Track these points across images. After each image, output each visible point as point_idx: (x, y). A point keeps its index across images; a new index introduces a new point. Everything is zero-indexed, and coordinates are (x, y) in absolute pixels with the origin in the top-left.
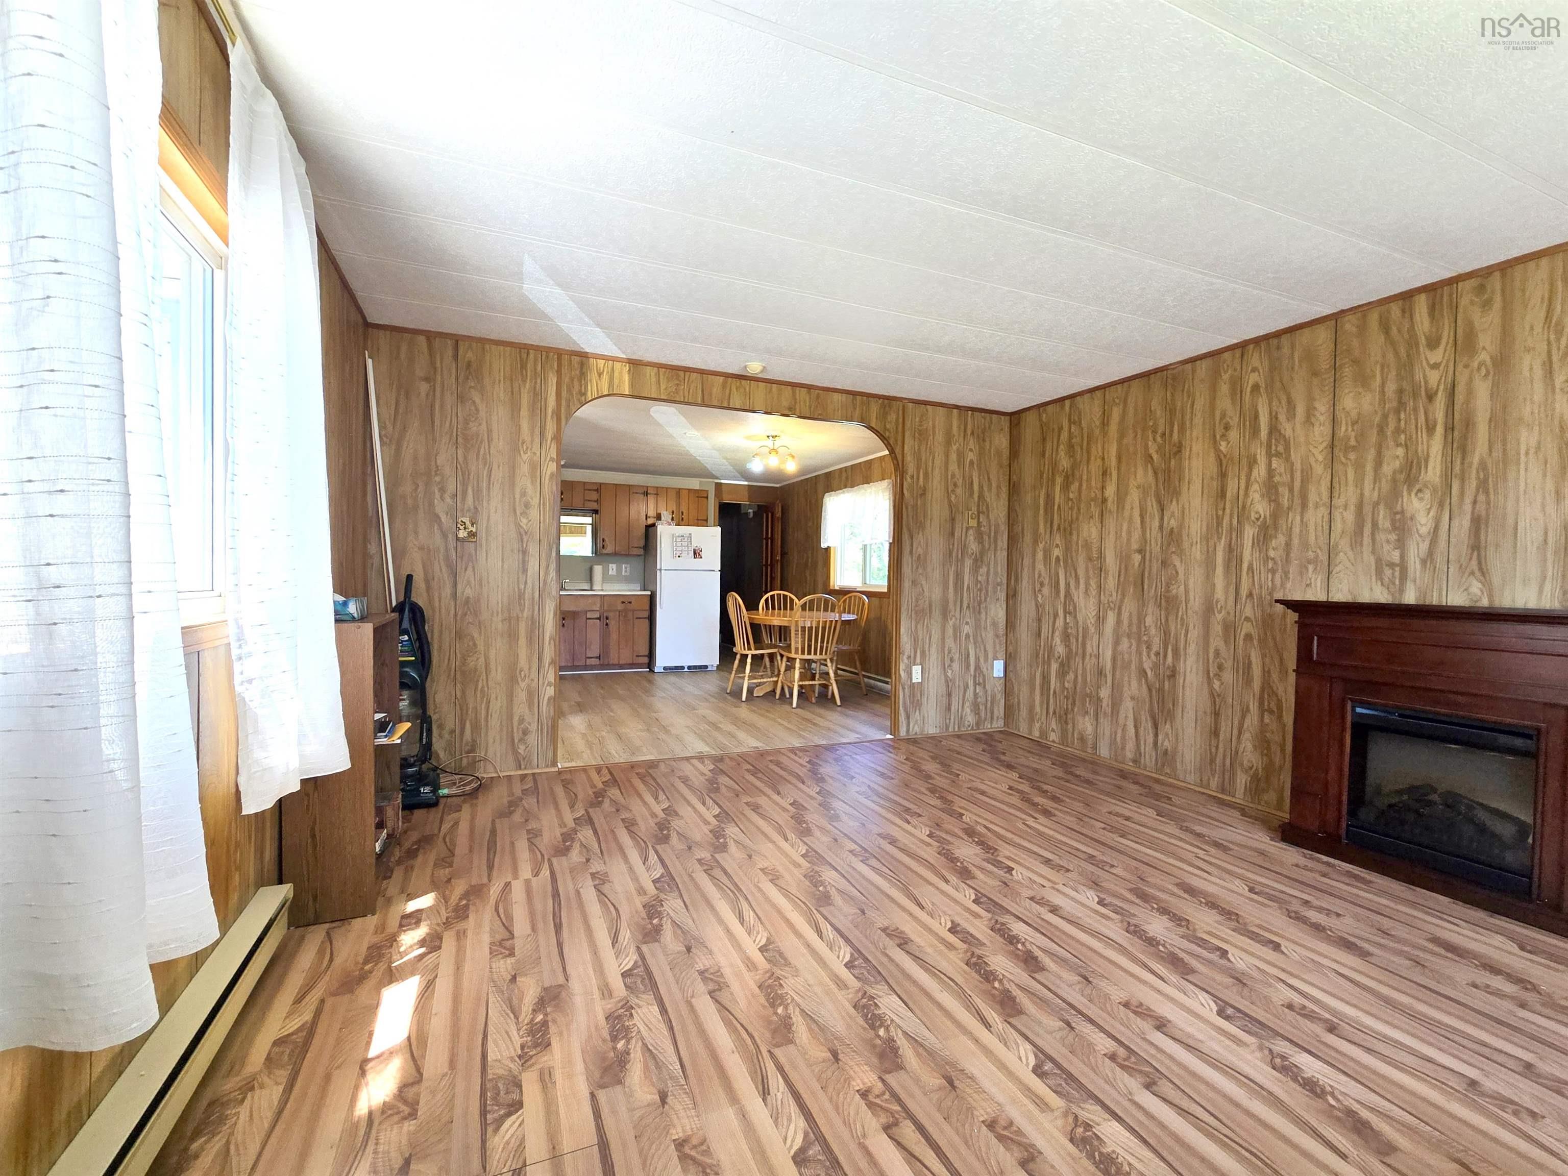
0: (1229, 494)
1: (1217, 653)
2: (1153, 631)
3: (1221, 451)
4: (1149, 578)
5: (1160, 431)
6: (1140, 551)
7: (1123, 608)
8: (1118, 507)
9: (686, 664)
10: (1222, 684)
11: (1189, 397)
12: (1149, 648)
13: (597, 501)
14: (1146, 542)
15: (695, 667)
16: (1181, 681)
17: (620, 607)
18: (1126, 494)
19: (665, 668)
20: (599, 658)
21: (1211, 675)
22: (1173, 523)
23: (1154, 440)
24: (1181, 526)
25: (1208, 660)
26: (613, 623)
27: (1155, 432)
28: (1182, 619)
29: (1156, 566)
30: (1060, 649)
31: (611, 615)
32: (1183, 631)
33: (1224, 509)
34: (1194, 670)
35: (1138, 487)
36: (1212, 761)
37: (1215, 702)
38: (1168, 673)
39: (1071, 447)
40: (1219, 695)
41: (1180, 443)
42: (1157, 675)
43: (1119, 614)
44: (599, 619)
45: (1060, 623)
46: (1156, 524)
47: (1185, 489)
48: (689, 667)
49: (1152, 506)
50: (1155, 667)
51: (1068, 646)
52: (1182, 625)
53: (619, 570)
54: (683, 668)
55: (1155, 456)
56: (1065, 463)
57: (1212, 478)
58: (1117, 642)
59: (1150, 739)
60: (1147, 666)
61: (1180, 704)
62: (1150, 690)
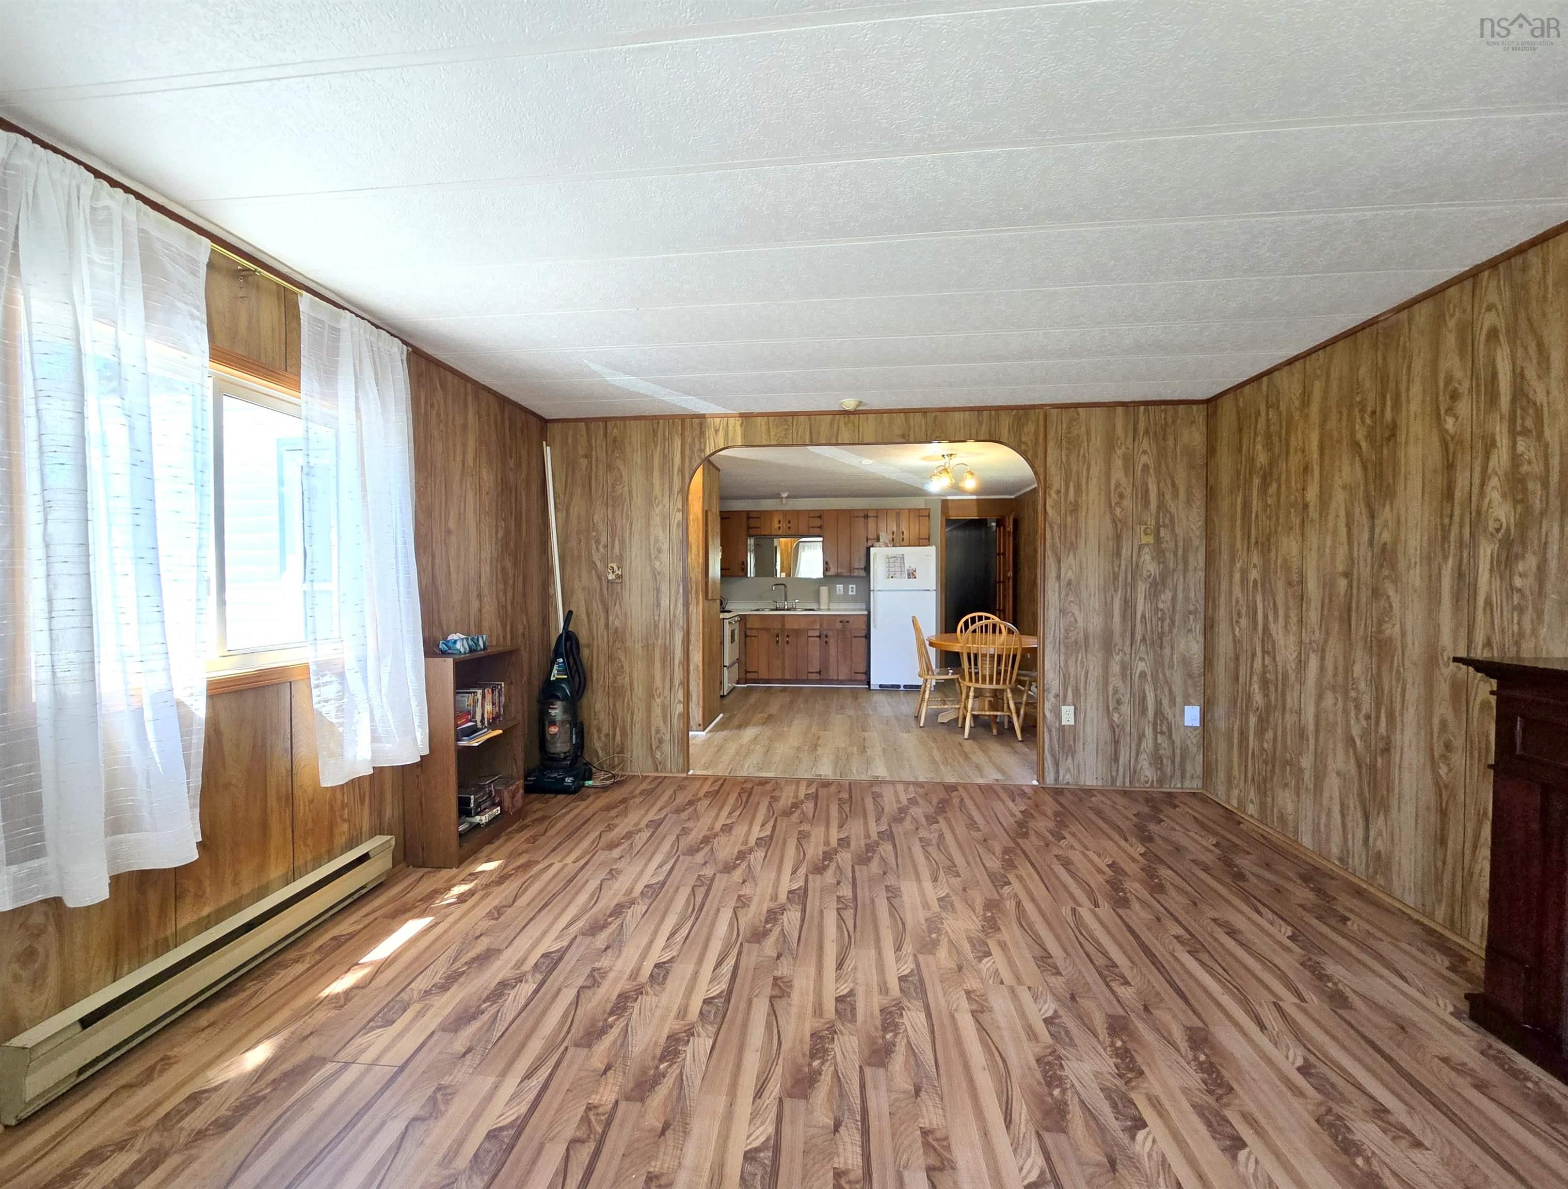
0: (1458, 495)
1: (1444, 725)
2: (1362, 686)
3: (1447, 431)
4: (1357, 611)
5: (1369, 409)
6: (1347, 575)
7: (1328, 649)
8: (1321, 514)
9: (902, 683)
10: (1450, 770)
11: (1404, 358)
12: (1358, 708)
13: (820, 527)
14: (1353, 562)
15: (911, 686)
16: (1397, 760)
17: (839, 626)
18: (1330, 498)
19: (881, 686)
20: (819, 673)
21: (1436, 755)
22: (1386, 536)
23: (1363, 422)
24: (1396, 540)
25: (1432, 734)
26: (832, 641)
27: (1363, 410)
28: (1398, 672)
29: (1365, 594)
30: (1258, 699)
31: (830, 634)
32: (1399, 690)
33: (1451, 516)
34: (1414, 744)
35: (1344, 487)
36: (1438, 879)
37: (1441, 796)
38: (1381, 745)
39: (1268, 436)
40: (1446, 787)
41: (1394, 422)
42: (1368, 747)
43: (1323, 658)
44: (819, 637)
45: (1258, 665)
46: (1366, 536)
47: (1400, 487)
48: (905, 686)
49: (1360, 511)
50: (1365, 734)
51: (1266, 696)
52: (1398, 680)
53: (846, 590)
54: (899, 686)
55: (1364, 445)
56: (1262, 458)
57: (1435, 471)
58: (1320, 697)
59: (1360, 834)
60: (1356, 732)
61: (1397, 790)
62: (1359, 766)
